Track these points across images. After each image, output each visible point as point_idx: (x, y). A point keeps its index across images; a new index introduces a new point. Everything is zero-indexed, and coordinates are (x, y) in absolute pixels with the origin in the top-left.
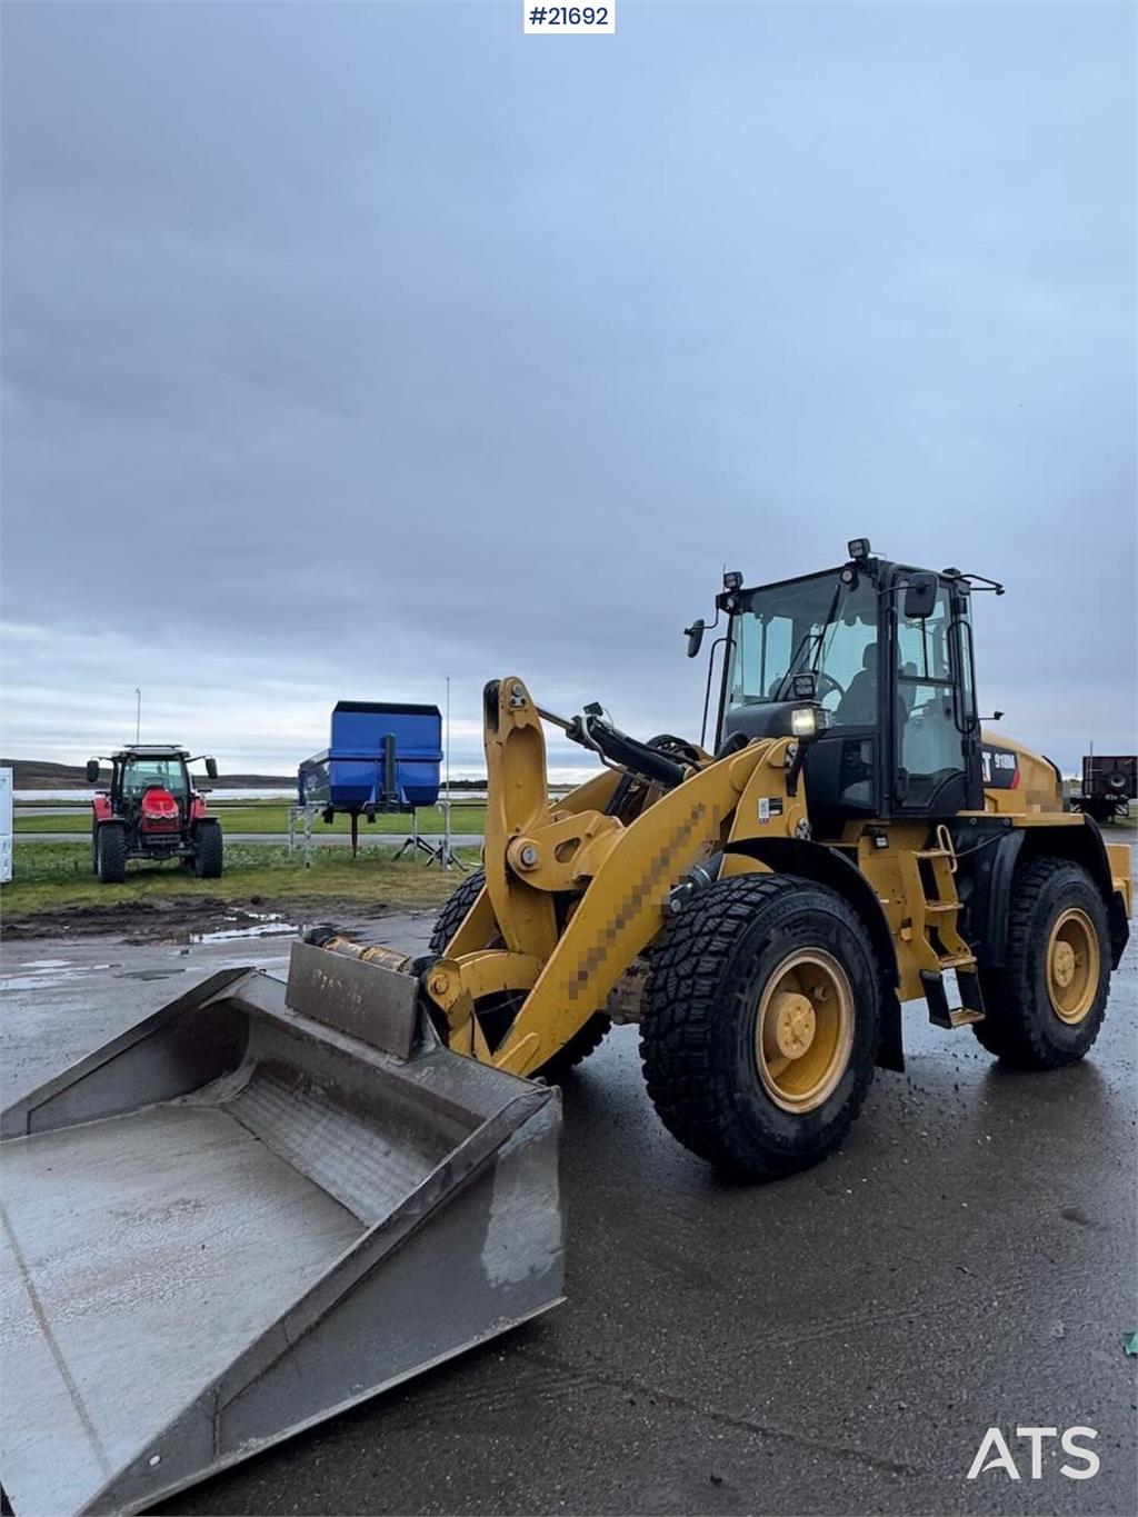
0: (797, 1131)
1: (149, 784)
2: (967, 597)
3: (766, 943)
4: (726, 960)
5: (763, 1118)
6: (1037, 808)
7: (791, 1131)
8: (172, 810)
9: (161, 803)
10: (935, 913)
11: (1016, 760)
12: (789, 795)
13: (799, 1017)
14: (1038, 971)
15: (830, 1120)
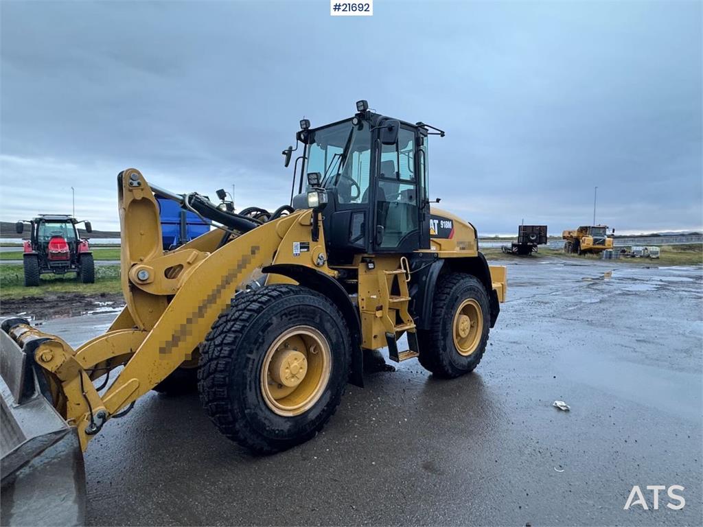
0: (290, 426)
1: (53, 234)
2: (425, 138)
3: (269, 325)
4: (241, 335)
5: (267, 422)
6: (458, 249)
7: (287, 426)
8: (65, 248)
9: (59, 245)
10: (394, 303)
11: (452, 223)
12: (313, 240)
13: (296, 363)
14: (448, 331)
15: (314, 418)
